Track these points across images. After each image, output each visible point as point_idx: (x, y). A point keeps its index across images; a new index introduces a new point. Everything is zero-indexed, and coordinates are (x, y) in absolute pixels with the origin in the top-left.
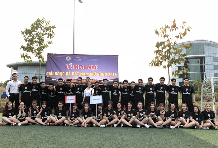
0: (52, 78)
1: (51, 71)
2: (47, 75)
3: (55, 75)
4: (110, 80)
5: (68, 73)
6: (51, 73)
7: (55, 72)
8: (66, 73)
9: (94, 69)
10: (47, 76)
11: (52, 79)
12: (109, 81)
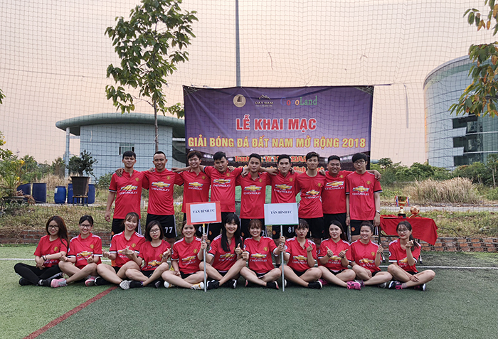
0: (205, 153)
1: (201, 136)
2: (190, 145)
3: (211, 145)
4: (346, 156)
5: (241, 140)
6: (200, 139)
7: (211, 139)
8: (238, 140)
9: (306, 128)
10: (192, 147)
11: (205, 156)
12: (345, 159)
